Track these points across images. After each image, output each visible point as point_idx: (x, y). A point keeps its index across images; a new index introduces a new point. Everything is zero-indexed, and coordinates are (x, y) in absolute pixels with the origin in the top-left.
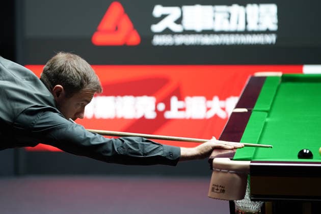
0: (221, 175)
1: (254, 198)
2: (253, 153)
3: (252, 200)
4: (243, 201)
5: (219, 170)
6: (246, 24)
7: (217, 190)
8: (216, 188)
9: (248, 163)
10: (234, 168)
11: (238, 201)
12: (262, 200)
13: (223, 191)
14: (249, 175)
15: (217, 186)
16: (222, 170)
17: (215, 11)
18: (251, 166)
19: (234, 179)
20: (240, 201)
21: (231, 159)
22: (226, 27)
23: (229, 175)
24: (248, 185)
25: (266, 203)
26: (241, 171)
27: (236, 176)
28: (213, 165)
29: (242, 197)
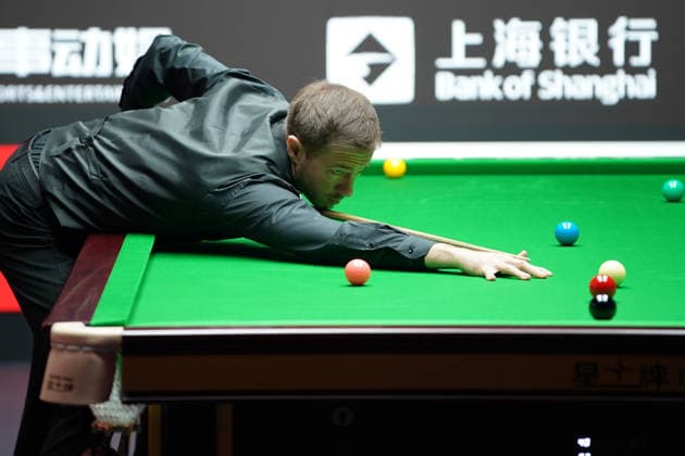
0: (67, 356)
1: (129, 397)
2: (128, 312)
3: (124, 403)
4: (107, 405)
5: (61, 346)
6: (115, 65)
7: (58, 385)
8: (56, 381)
9: (118, 332)
10: (93, 341)
11: (97, 406)
12: (142, 402)
13: (70, 388)
14: (119, 356)
15: (59, 378)
16: (69, 347)
17: (53, 40)
18: (125, 338)
19: (91, 362)
20: (102, 406)
21: (87, 325)
22: (75, 69)
23: (81, 356)
24: (117, 375)
25: (150, 407)
26: (106, 349)
27: (96, 358)
28: (52, 337)
29: (105, 397)
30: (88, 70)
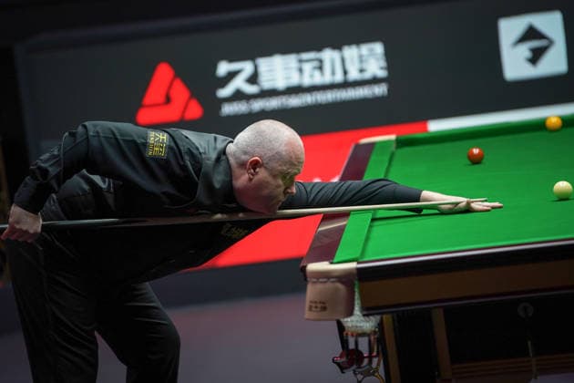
0: (319, 286)
1: (368, 311)
2: (360, 252)
3: (364, 315)
4: (353, 318)
5: (315, 280)
6: (345, 73)
7: (316, 307)
8: (314, 305)
9: (353, 265)
10: (336, 274)
11: (346, 320)
12: (377, 314)
13: (324, 309)
14: (356, 282)
15: (316, 302)
16: (321, 280)
17: (301, 61)
18: (358, 269)
19: (337, 290)
20: (349, 319)
21: (332, 263)
22: (318, 79)
23: (329, 285)
24: (357, 296)
25: (384, 316)
26: (345, 278)
27: (340, 286)
28: (308, 274)
29: (350, 313)
30: (327, 78)
